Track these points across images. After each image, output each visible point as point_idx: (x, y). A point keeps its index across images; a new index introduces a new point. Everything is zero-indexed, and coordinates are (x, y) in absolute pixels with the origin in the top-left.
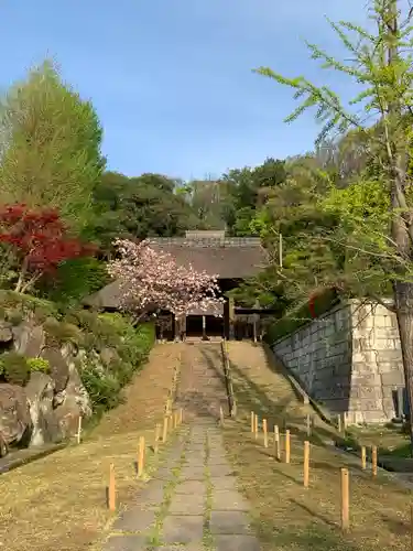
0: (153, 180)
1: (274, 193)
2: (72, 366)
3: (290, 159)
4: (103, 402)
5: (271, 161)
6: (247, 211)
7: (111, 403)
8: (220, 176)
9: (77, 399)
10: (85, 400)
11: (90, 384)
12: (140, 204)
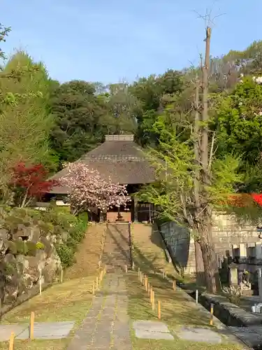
0: (78, 87)
1: (172, 99)
2: (52, 245)
3: (185, 70)
4: (67, 262)
5: (171, 72)
6: (152, 112)
7: (70, 263)
8: (131, 83)
9: (55, 262)
10: (59, 262)
11: (61, 254)
12: (69, 106)
